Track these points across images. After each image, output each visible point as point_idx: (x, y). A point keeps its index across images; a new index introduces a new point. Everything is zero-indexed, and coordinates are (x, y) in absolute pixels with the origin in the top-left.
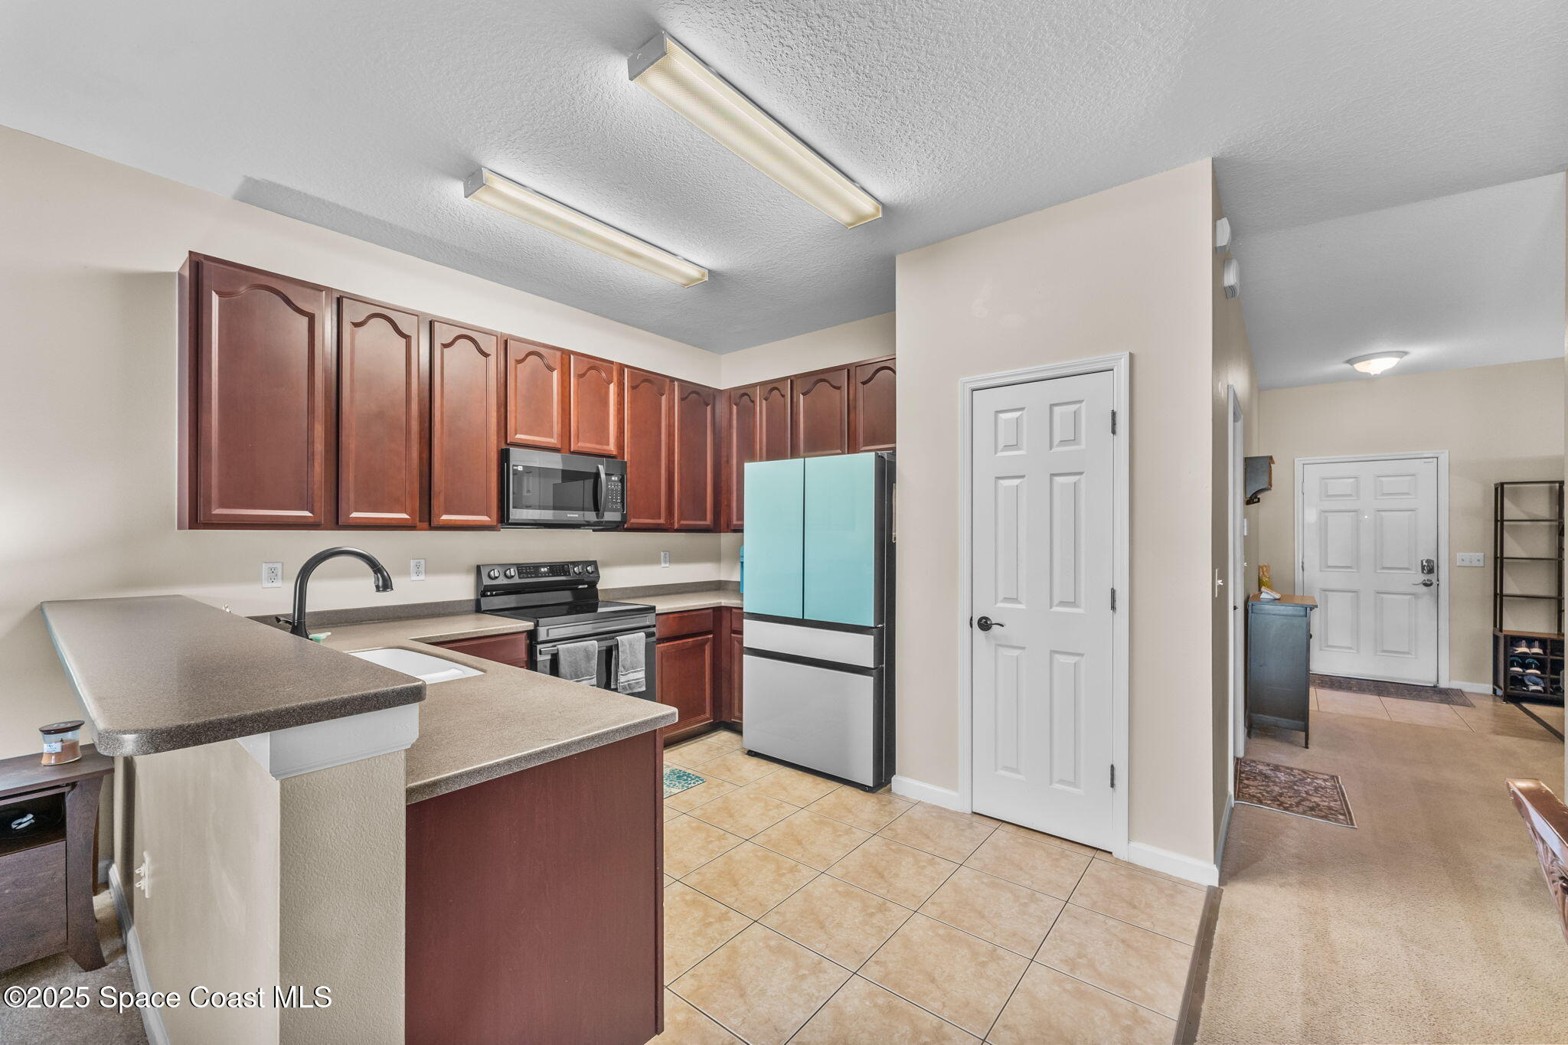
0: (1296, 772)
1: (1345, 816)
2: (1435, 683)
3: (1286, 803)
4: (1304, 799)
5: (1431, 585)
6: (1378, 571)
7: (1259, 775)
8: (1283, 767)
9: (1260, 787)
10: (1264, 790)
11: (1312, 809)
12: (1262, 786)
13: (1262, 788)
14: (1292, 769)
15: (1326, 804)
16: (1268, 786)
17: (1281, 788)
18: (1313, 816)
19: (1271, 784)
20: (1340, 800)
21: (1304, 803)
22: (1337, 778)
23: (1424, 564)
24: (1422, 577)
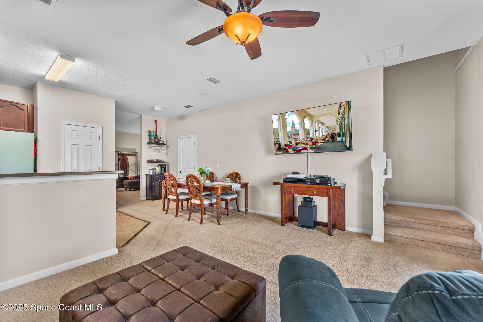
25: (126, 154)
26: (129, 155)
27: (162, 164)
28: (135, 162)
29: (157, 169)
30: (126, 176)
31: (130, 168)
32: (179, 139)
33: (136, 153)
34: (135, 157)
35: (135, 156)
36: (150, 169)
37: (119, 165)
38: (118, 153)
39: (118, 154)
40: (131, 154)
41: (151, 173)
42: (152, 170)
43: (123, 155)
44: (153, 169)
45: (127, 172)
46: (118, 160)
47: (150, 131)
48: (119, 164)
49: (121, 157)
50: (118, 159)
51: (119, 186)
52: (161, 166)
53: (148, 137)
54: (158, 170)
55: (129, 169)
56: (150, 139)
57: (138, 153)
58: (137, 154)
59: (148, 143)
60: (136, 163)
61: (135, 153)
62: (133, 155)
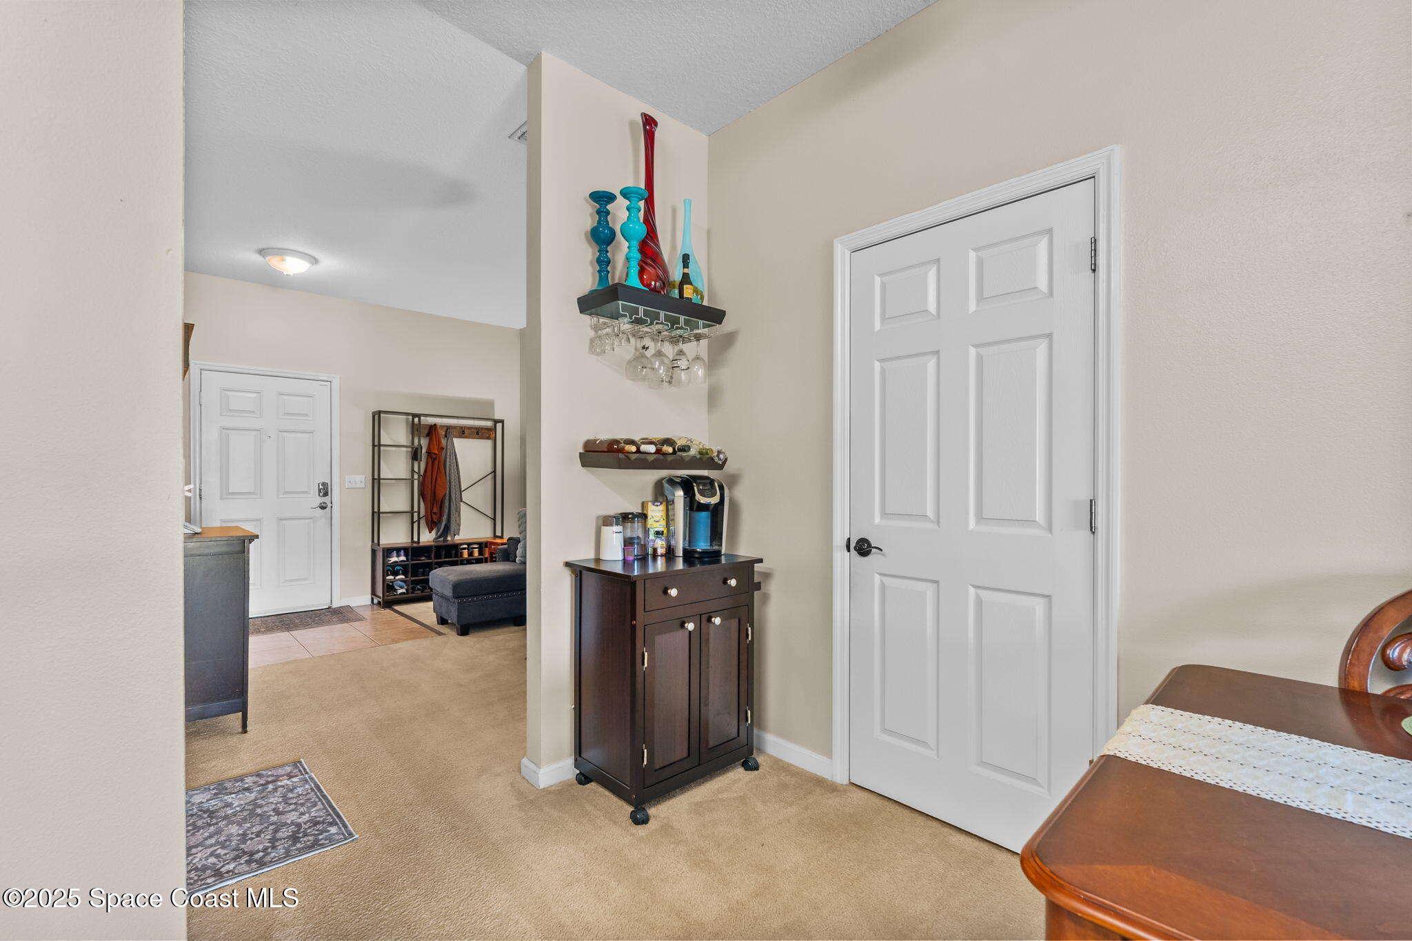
0: (249, 781)
1: (337, 824)
2: (330, 605)
3: (258, 851)
4: (279, 826)
5: (325, 508)
6: (281, 496)
7: (201, 817)
8: (229, 780)
9: (209, 842)
10: (217, 843)
11: (295, 838)
12: (210, 837)
13: (213, 841)
14: (241, 778)
15: (306, 817)
16: (218, 832)
17: (240, 824)
18: (301, 851)
19: (222, 824)
20: (320, 800)
21: (279, 835)
22: (300, 762)
23: (321, 487)
24: (319, 500)
25: (448, 429)
26: (463, 432)
27: (695, 478)
28: (489, 469)
29: (656, 514)
30: (449, 538)
31: (465, 496)
32: (841, 253)
33: (496, 422)
34: (489, 443)
35: (488, 438)
36: (607, 521)
37: (416, 483)
38: (407, 419)
39: (410, 430)
40: (470, 428)
41: (613, 554)
42: (619, 528)
43: (432, 430)
44: (625, 518)
45: (453, 519)
46: (409, 456)
47: (602, 199)
48: (416, 476)
49: (424, 442)
50: (410, 449)
51: (413, 589)
52: (689, 493)
53: (588, 253)
54: (661, 526)
55: (462, 505)
56: (603, 263)
57: (502, 422)
58: (499, 426)
59: (588, 304)
60: (494, 472)
61: (489, 424)
62: (479, 433)
